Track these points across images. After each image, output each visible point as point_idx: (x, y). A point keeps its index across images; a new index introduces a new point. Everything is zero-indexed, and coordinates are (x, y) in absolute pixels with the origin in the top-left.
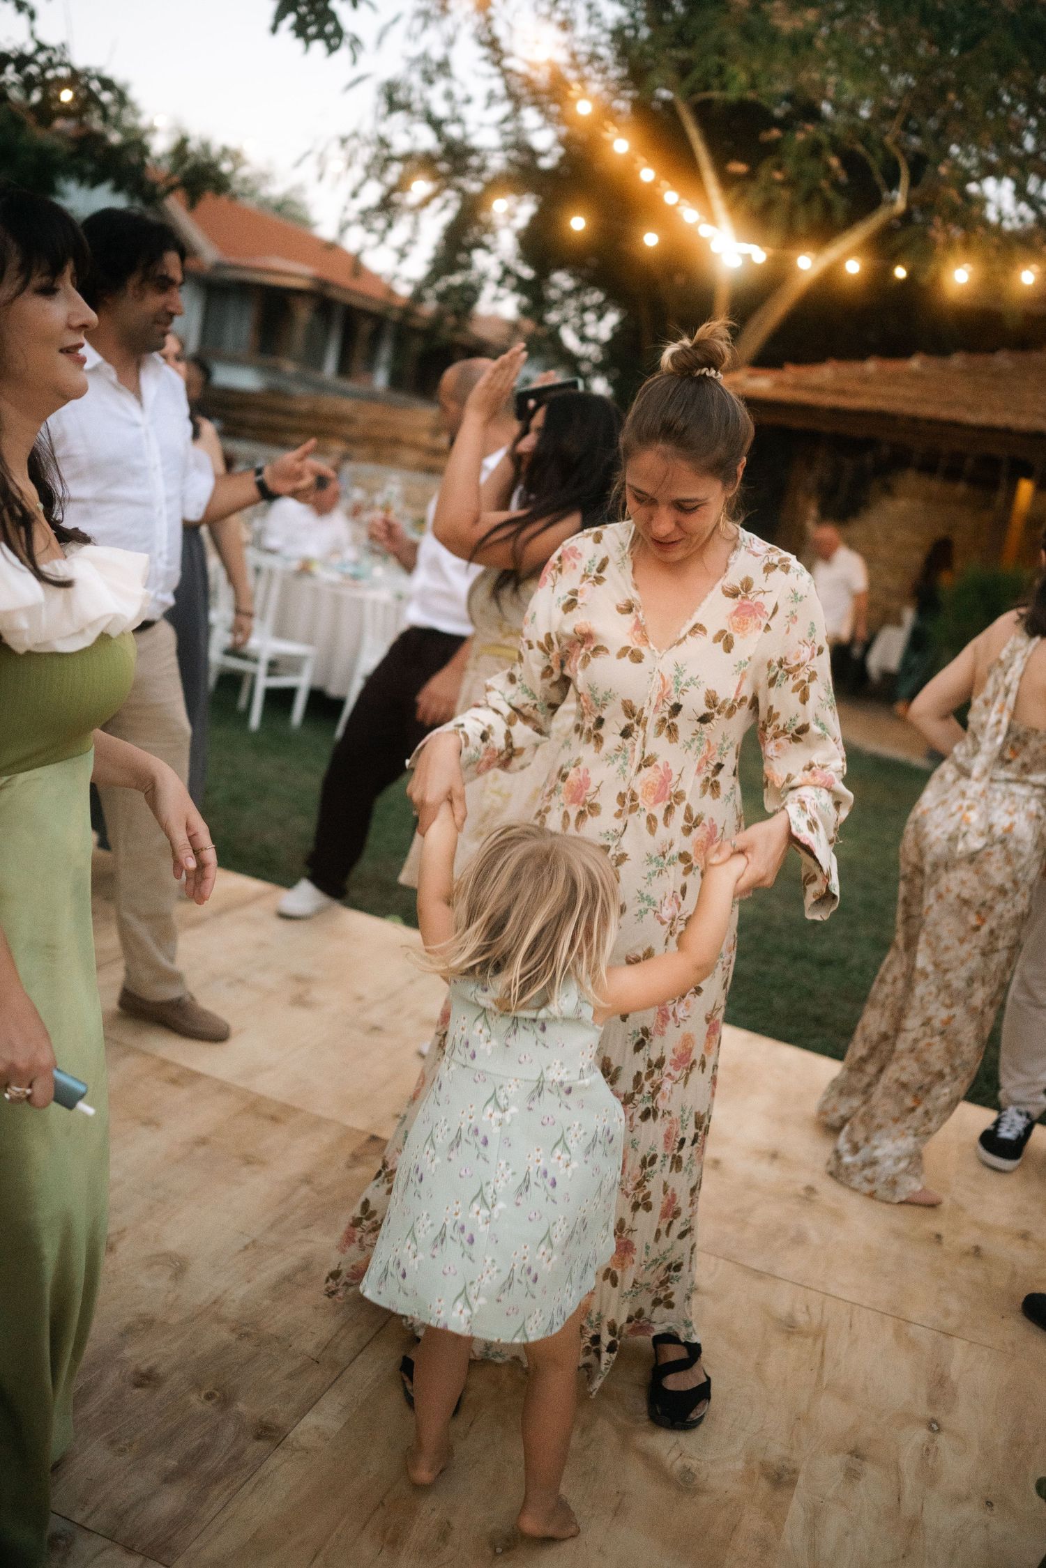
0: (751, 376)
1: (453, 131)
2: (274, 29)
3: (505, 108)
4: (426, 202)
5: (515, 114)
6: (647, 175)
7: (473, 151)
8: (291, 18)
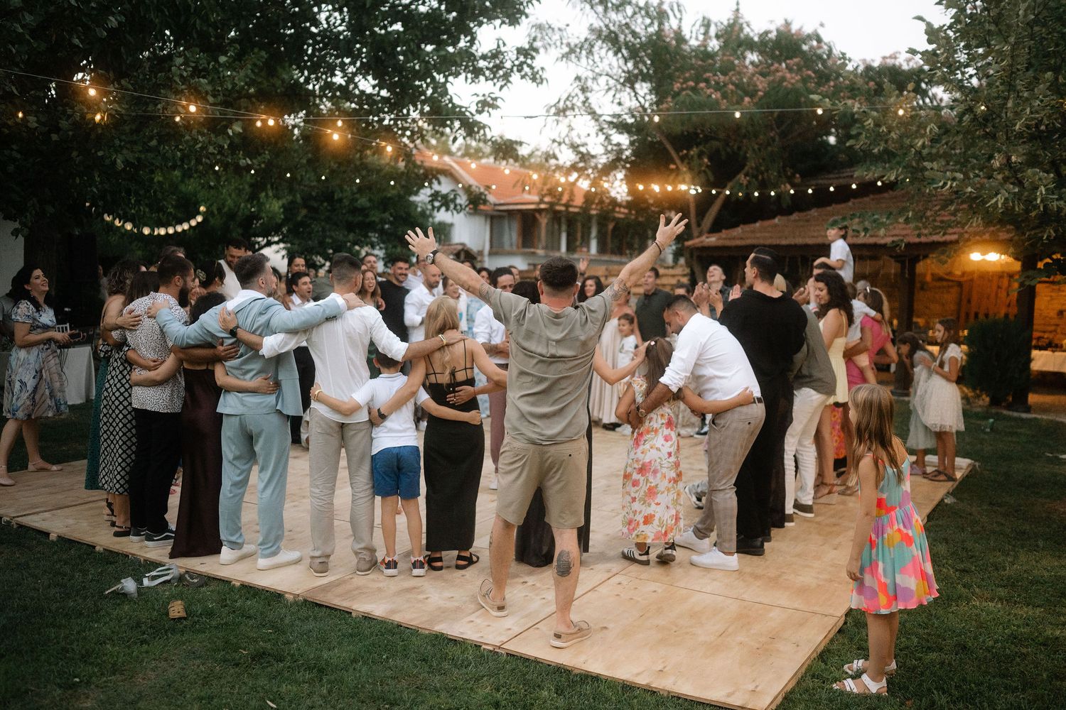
0: (707, 237)
1: (583, 149)
3: (602, 137)
5: (608, 138)
7: (593, 157)
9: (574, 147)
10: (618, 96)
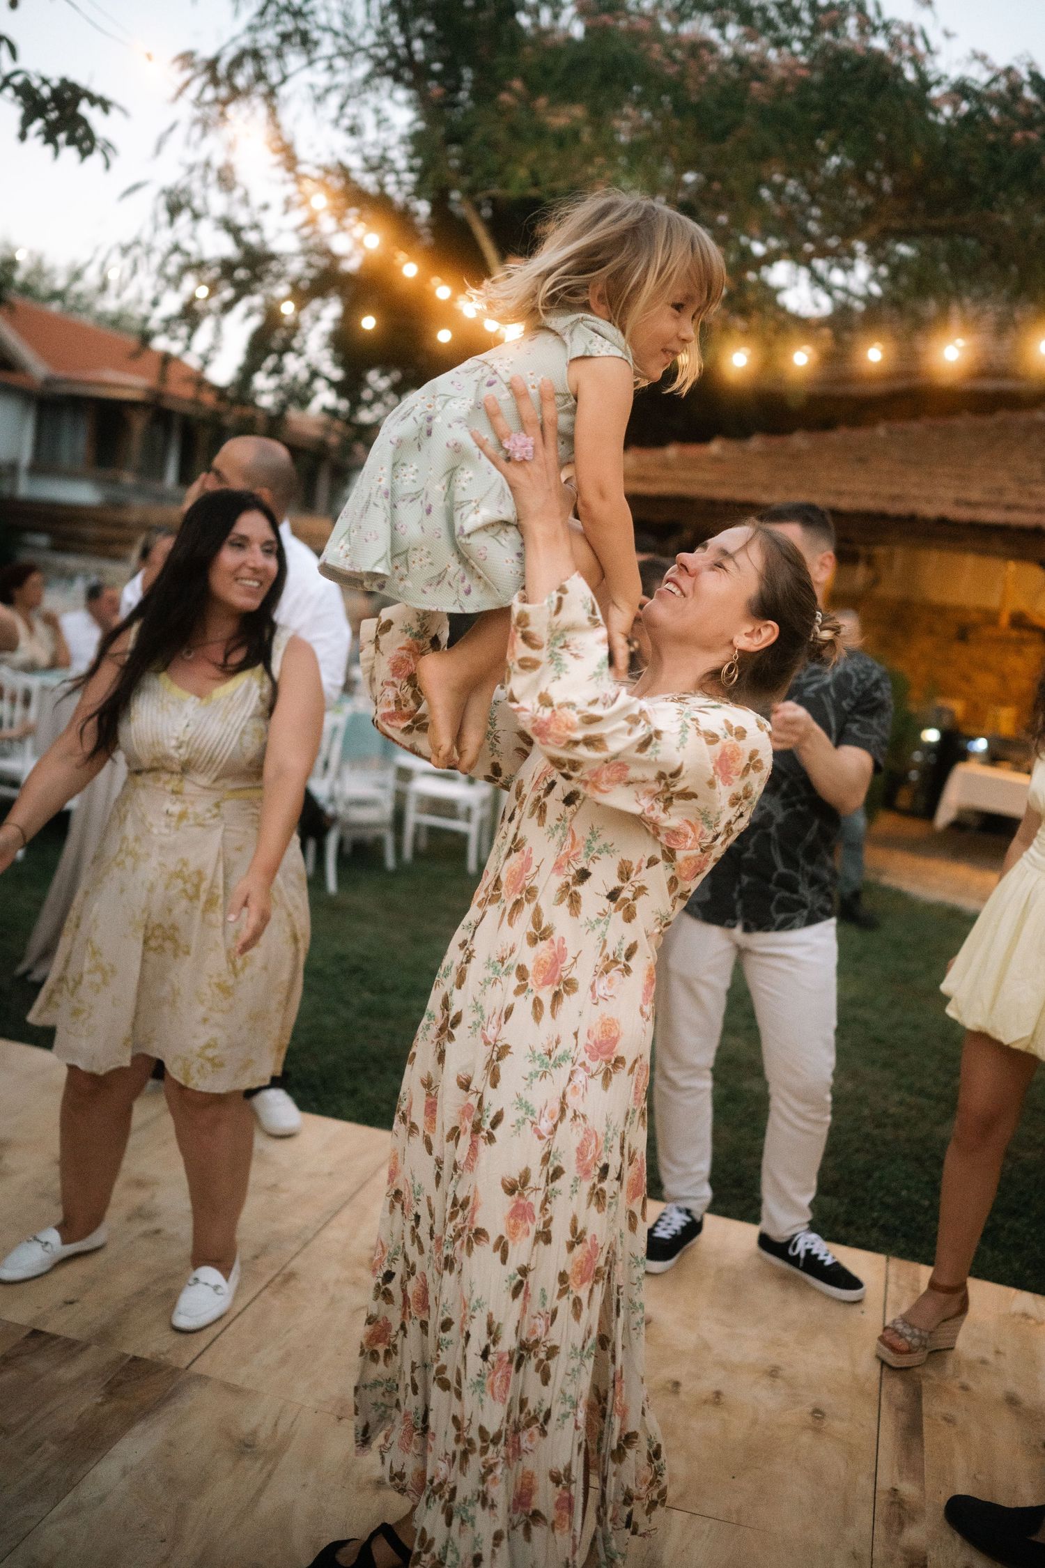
1: (251, 237)
2: (23, 136)
4: (227, 307)
6: (410, 270)
7: (272, 257)
8: (38, 124)
9: (232, 229)
10: (350, 110)
